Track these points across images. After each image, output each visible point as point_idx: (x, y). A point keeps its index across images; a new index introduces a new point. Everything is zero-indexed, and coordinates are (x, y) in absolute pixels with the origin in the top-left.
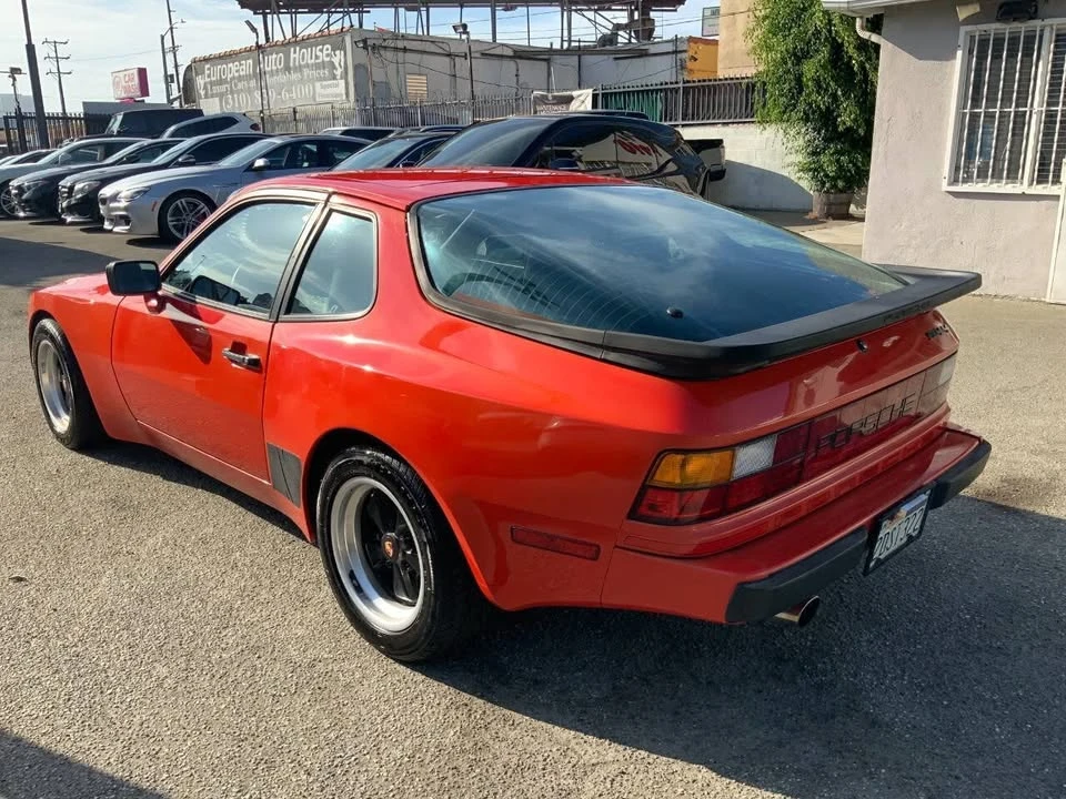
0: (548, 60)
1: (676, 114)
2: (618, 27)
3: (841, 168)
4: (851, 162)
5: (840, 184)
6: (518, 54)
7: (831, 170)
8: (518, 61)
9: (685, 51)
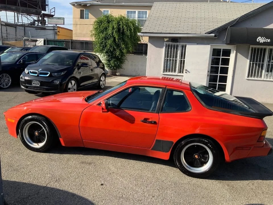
0: (16, 27)
1: (69, 48)
2: (35, 21)
3: (115, 65)
4: (117, 63)
5: (115, 68)
6: (7, 25)
7: (113, 65)
8: (7, 27)
9: (57, 30)
